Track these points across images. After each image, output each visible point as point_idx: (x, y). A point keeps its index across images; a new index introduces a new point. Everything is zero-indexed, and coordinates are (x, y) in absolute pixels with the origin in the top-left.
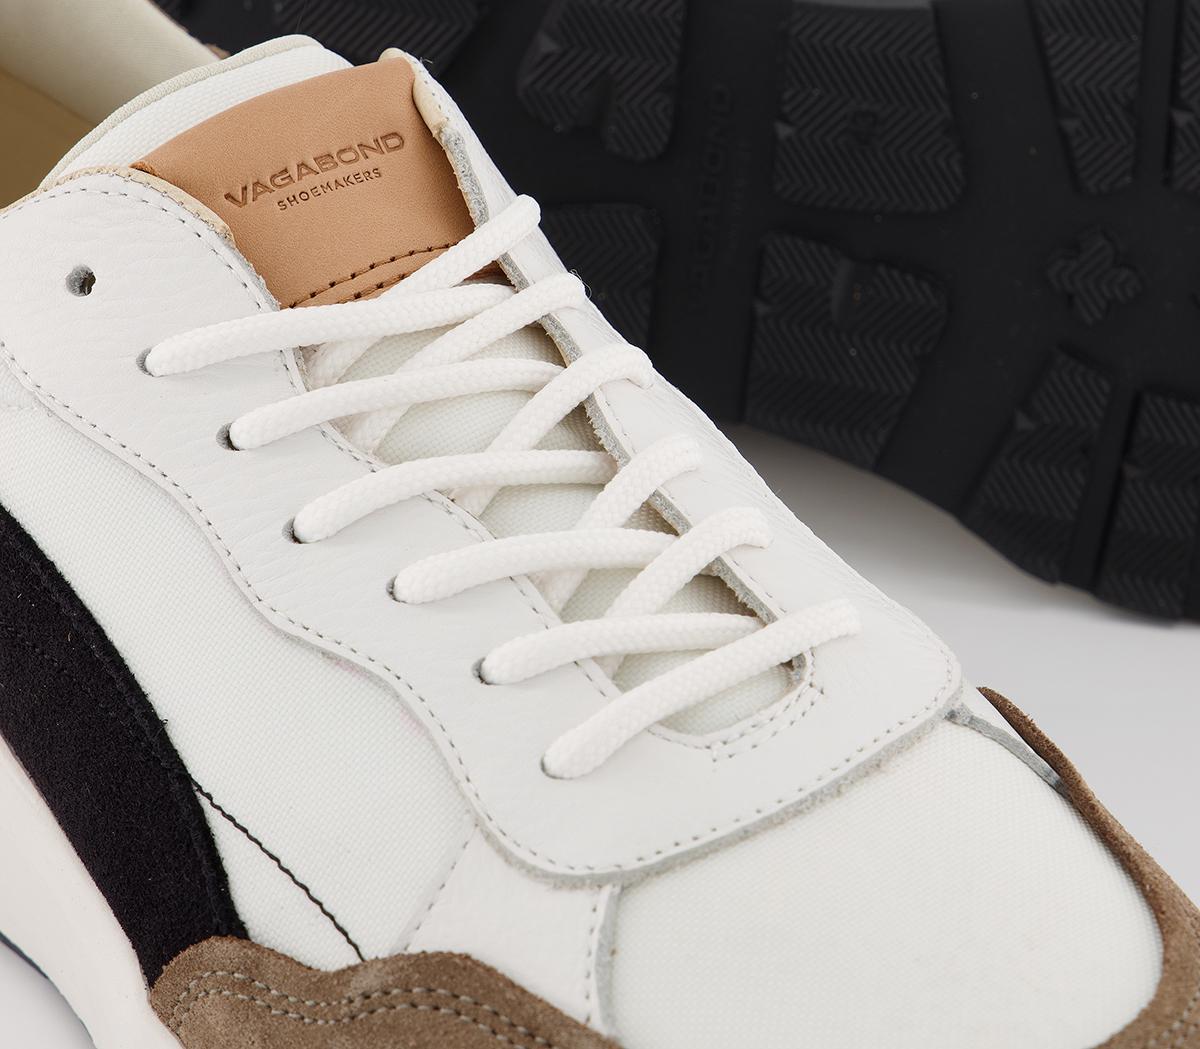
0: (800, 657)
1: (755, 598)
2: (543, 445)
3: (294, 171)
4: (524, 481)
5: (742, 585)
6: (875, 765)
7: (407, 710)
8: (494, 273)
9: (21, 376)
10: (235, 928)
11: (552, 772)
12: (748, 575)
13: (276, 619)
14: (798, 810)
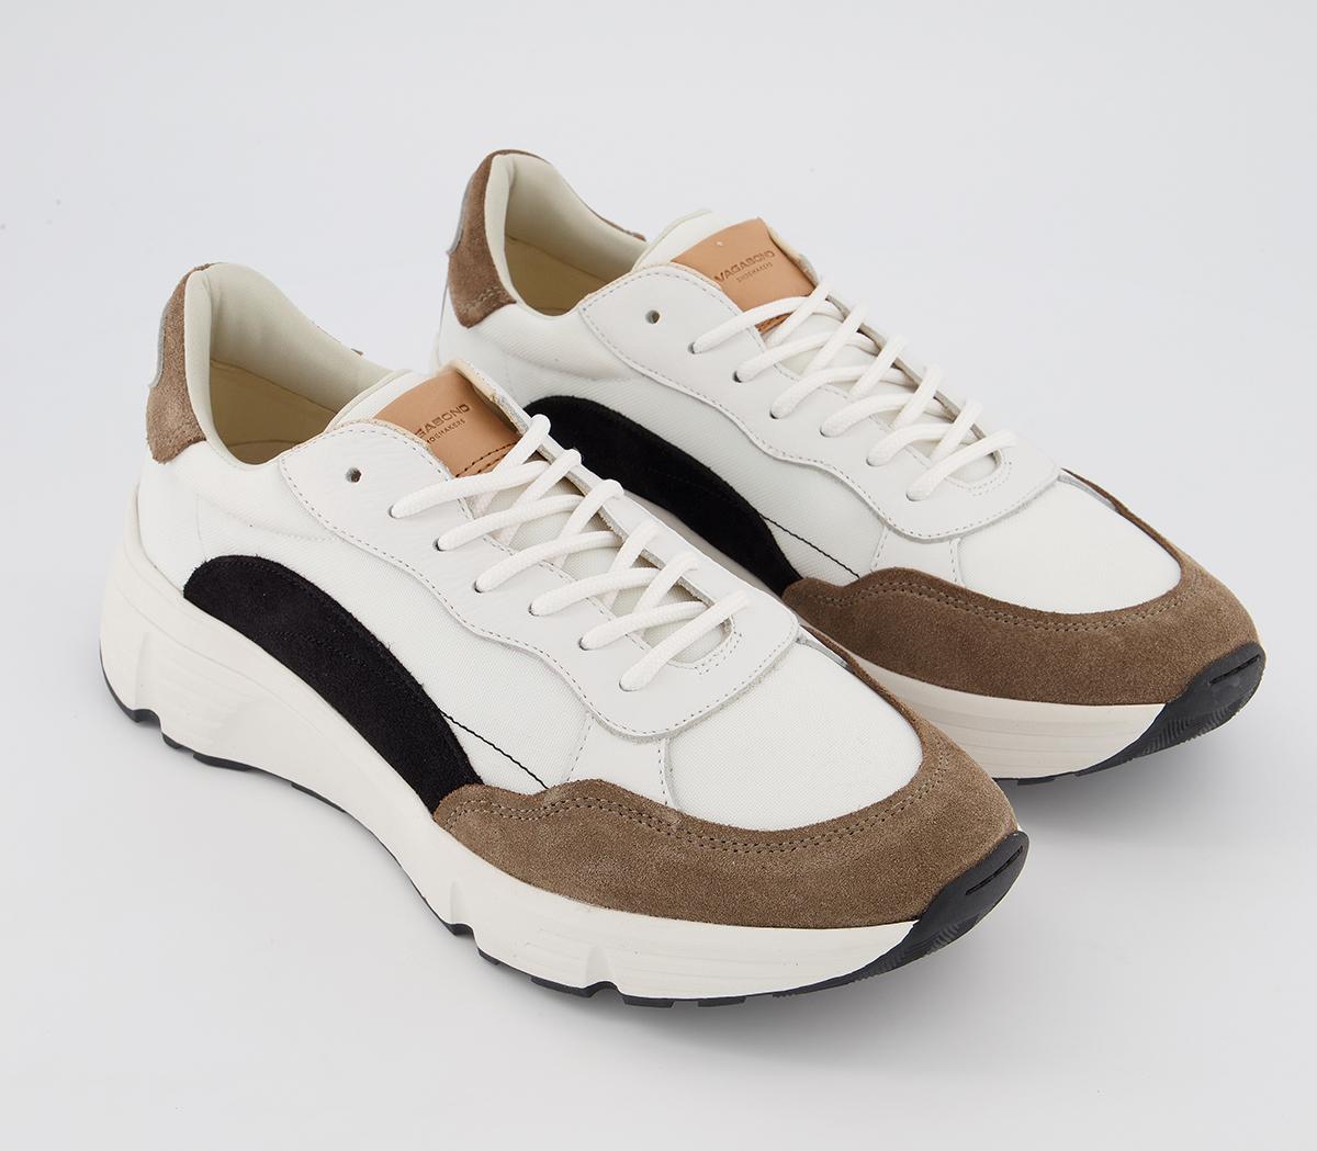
0: (727, 620)
1: (701, 593)
2: (584, 531)
3: (424, 429)
4: (577, 550)
5: (694, 588)
6: (773, 667)
7: (548, 667)
8: (537, 456)
9: (325, 524)
10: (477, 780)
11: (626, 687)
12: (696, 583)
13: (475, 630)
14: (745, 692)
